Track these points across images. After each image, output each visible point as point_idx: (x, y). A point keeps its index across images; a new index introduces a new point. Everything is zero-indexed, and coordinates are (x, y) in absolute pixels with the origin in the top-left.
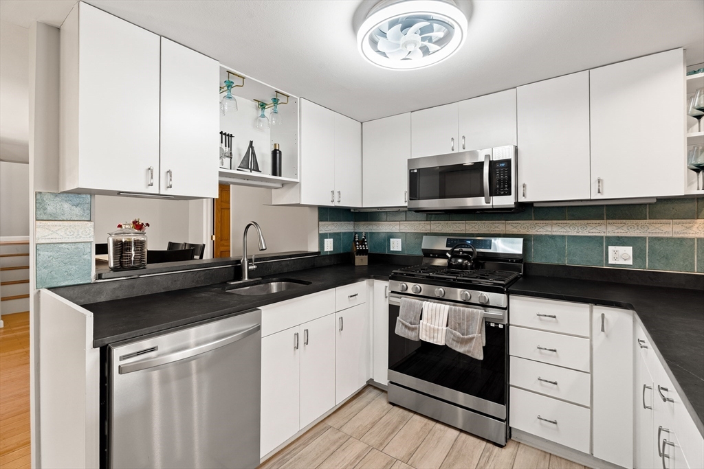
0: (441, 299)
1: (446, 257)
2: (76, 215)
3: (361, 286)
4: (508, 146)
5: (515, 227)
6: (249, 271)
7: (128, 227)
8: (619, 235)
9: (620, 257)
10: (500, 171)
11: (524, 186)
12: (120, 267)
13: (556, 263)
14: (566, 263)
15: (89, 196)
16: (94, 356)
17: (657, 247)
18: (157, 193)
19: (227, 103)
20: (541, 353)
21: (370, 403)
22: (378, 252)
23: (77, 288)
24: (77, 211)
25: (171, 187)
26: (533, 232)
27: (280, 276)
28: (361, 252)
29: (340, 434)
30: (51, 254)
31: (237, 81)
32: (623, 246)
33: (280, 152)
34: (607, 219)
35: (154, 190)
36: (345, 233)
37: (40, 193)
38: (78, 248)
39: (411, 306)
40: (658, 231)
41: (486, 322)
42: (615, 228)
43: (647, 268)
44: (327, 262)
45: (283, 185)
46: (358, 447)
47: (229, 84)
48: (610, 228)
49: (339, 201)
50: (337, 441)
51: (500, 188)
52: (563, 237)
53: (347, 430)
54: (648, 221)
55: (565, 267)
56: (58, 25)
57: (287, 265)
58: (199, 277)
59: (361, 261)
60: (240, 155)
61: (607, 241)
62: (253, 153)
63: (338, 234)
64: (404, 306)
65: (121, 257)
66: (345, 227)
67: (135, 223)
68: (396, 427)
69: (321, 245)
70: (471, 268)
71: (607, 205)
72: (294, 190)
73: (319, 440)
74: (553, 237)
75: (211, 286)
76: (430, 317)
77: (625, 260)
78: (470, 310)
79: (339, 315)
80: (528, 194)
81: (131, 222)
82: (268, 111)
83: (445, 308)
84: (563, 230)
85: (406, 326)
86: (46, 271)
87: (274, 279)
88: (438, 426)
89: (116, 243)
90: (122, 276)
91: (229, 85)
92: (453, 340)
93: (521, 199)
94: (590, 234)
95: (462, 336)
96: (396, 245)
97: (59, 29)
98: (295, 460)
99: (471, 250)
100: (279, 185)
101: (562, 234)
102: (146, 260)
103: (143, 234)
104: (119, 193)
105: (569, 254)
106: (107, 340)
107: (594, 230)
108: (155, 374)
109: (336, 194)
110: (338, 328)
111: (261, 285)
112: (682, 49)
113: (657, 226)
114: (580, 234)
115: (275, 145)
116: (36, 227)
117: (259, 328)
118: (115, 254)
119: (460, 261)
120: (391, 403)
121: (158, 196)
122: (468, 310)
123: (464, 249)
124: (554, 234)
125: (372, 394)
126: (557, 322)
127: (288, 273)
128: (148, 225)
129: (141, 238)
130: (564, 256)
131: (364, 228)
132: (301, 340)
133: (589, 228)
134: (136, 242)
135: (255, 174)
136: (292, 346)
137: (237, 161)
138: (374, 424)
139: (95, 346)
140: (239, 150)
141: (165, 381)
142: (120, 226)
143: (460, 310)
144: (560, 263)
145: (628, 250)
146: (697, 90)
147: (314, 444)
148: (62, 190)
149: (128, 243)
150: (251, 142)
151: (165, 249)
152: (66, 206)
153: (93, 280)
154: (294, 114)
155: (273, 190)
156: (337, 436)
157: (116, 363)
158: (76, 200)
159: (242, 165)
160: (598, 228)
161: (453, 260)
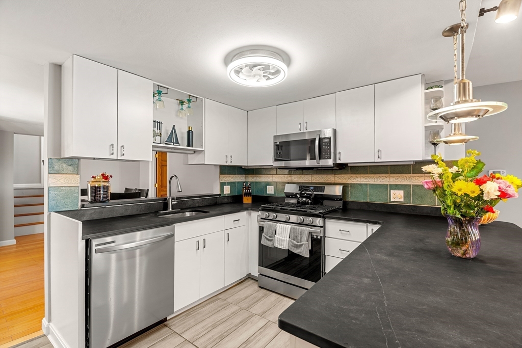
0: (288, 222)
1: (296, 197)
2: (70, 171)
3: (243, 215)
4: (329, 129)
5: (340, 179)
6: (172, 205)
7: (99, 178)
8: (397, 183)
9: (397, 197)
10: (325, 144)
11: (339, 153)
12: (95, 201)
13: (362, 201)
14: (368, 201)
15: (77, 160)
16: (82, 244)
17: (416, 190)
18: (116, 158)
19: (158, 103)
20: (342, 253)
21: (247, 287)
22: (260, 195)
23: (70, 212)
24: (71, 168)
25: (124, 155)
26: (350, 182)
27: (193, 209)
28: (247, 194)
29: (225, 302)
30: (56, 193)
31: (164, 91)
32: (399, 190)
33: (192, 132)
34: (390, 174)
35: (114, 157)
36: (238, 182)
37: (51, 158)
38: (71, 190)
39: (270, 226)
40: (417, 181)
41: (311, 235)
42: (394, 179)
43: (411, 203)
44: (226, 200)
45: (194, 152)
46: (235, 308)
47: (158, 92)
48: (392, 179)
49: (231, 162)
50: (223, 305)
51: (325, 155)
52: (366, 184)
53: (229, 300)
54: (412, 175)
55: (367, 203)
56: (61, 64)
57: (198, 202)
58: (142, 208)
59: (247, 200)
60: (167, 134)
61: (390, 187)
62: (175, 132)
63: (234, 183)
64: (266, 227)
65: (95, 195)
66: (239, 178)
67: (103, 175)
68: (260, 299)
69: (222, 189)
70: (311, 204)
71: (390, 165)
72: (201, 155)
73: (212, 305)
74: (360, 185)
75: (148, 213)
76: (280, 232)
77: (400, 198)
78: (302, 228)
79: (226, 232)
80: (342, 158)
81: (100, 175)
82: (185, 106)
83: (289, 227)
84: (366, 180)
85: (267, 239)
86: (54, 202)
87: (188, 210)
88: (286, 299)
89: (92, 187)
90: (96, 206)
91: (160, 93)
92: (292, 246)
93: (338, 162)
94: (381, 183)
95: (296, 243)
96: (270, 190)
97: (61, 66)
98: (196, 314)
99: (310, 193)
100: (192, 152)
101: (366, 183)
102: (109, 197)
103: (108, 182)
104: (94, 159)
105: (370, 195)
106: (89, 236)
107: (383, 181)
108: (113, 256)
109: (229, 157)
110: (226, 239)
111: (180, 214)
112: (421, 75)
113: (417, 178)
114: (376, 183)
115: (189, 127)
116: (48, 177)
117: (173, 235)
118: (91, 193)
119: (304, 199)
120: (260, 287)
121: (117, 160)
122: (301, 228)
123: (307, 192)
124: (361, 183)
125: (251, 282)
126: (350, 234)
127: (199, 207)
128: (111, 176)
129: (107, 184)
130: (367, 196)
131: (251, 179)
132: (201, 245)
133: (381, 179)
134: (104, 187)
135: (176, 146)
136: (195, 248)
137: (165, 137)
138: (246, 298)
139: (83, 239)
140: (167, 131)
141: (119, 259)
142: (93, 177)
143: (296, 228)
144: (365, 201)
145: (401, 193)
146: (432, 98)
147: (208, 307)
148: (62, 157)
149: (100, 187)
150: (174, 126)
151: (123, 192)
152: (65, 166)
153: (79, 208)
154: (200, 107)
155: (189, 155)
156: (223, 303)
157: (94, 248)
158: (70, 163)
159: (168, 140)
160: (385, 179)
161: (300, 199)
